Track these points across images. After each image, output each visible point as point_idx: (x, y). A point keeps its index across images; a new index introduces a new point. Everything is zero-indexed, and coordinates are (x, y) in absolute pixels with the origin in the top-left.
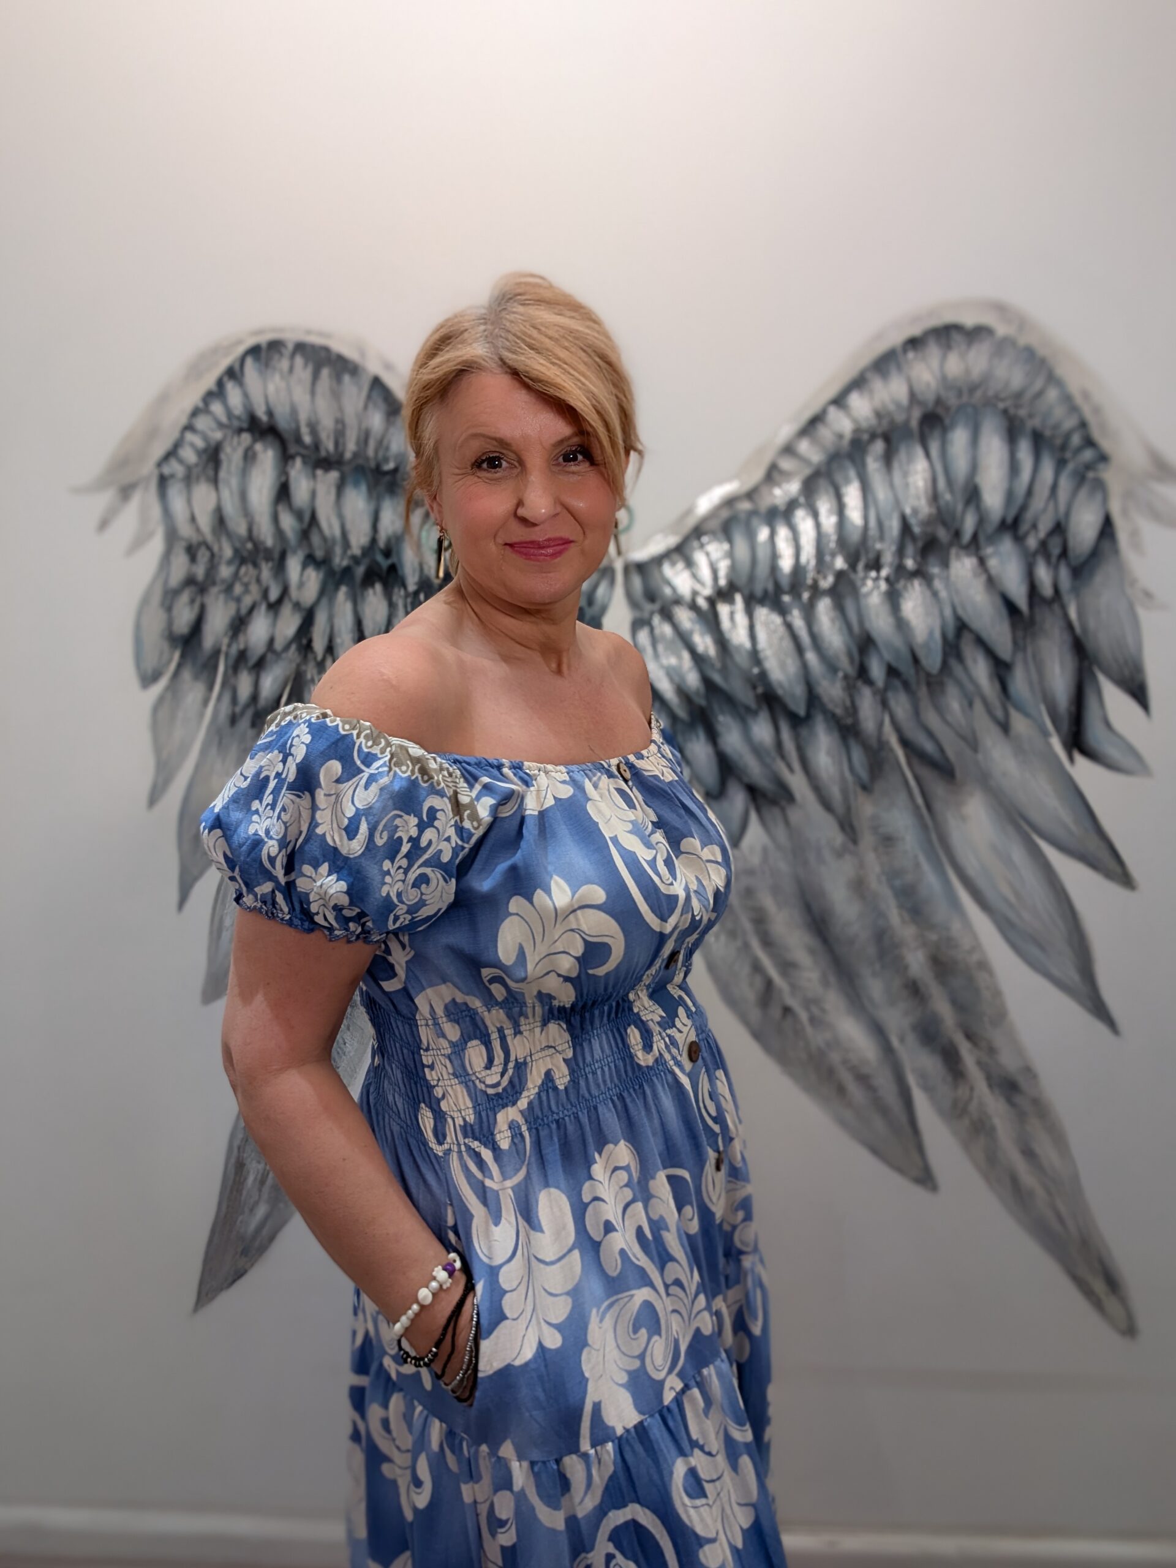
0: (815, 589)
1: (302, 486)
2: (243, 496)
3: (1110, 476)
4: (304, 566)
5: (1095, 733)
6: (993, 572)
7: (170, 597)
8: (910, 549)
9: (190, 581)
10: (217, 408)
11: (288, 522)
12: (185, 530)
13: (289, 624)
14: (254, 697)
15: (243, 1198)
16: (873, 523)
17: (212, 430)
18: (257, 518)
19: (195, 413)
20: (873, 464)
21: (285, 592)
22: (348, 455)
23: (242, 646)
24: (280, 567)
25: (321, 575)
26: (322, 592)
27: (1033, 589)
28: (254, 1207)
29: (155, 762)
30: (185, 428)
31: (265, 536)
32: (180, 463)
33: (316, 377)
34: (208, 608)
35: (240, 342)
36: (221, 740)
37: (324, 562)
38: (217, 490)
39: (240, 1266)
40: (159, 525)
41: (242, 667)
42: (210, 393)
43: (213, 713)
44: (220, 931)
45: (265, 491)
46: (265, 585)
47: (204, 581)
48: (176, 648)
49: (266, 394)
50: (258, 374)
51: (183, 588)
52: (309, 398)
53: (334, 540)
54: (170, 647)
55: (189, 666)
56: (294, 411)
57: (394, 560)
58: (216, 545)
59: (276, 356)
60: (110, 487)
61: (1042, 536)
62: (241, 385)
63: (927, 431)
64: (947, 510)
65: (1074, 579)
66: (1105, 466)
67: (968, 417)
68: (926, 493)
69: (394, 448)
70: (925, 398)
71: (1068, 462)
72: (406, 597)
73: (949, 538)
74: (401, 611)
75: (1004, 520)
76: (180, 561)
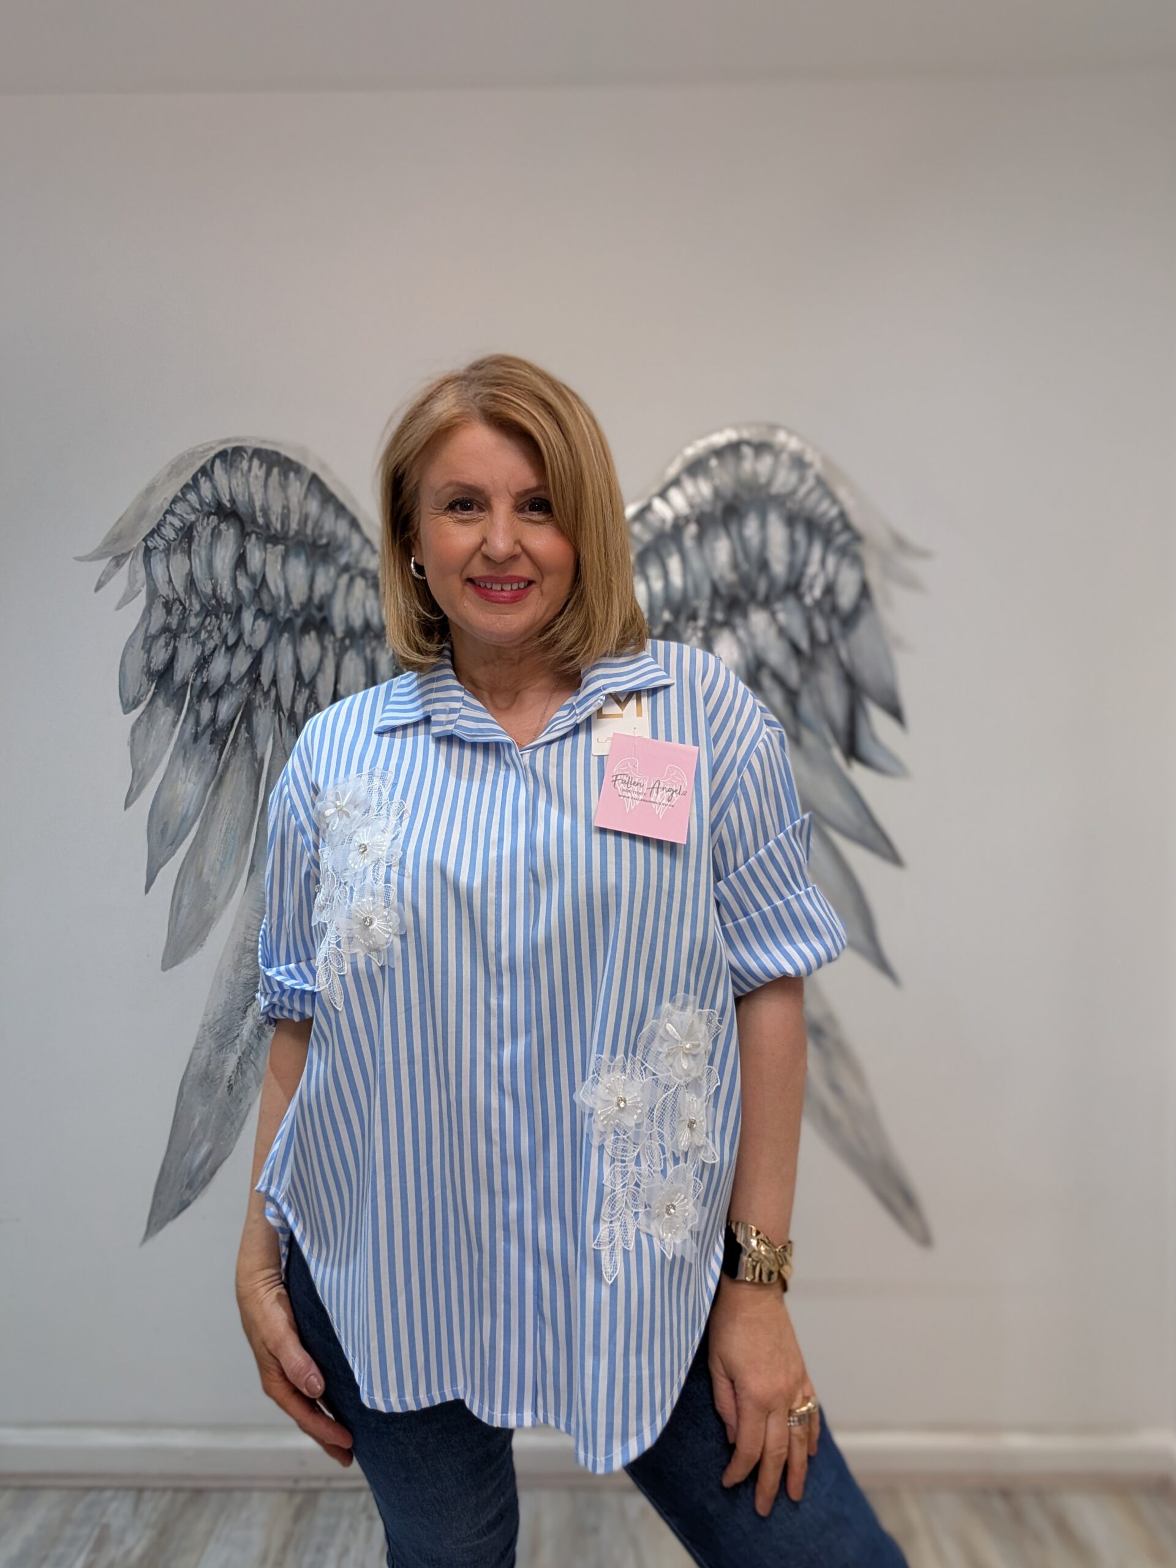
1: (255, 557)
2: (210, 564)
3: (861, 552)
4: (255, 619)
5: (866, 745)
6: (782, 623)
7: (150, 641)
8: (719, 606)
9: (166, 629)
10: (192, 497)
11: (243, 583)
12: (164, 590)
13: (242, 663)
14: (213, 720)
16: (690, 586)
17: (188, 514)
18: (220, 581)
19: (174, 502)
20: (689, 542)
21: (240, 637)
22: (292, 533)
23: (205, 680)
24: (237, 619)
25: (268, 625)
26: (269, 639)
27: (812, 636)
28: (200, 1143)
29: (131, 771)
30: (167, 512)
31: (226, 594)
32: (162, 538)
33: (268, 474)
34: (181, 651)
35: (212, 448)
36: (185, 753)
37: (271, 614)
38: (190, 559)
39: (185, 1198)
40: (143, 586)
41: (205, 695)
42: (187, 486)
43: (180, 732)
44: (179, 909)
45: (227, 560)
46: (224, 632)
47: (177, 629)
48: (153, 682)
49: (230, 488)
50: (224, 472)
51: (160, 634)
52: (262, 490)
53: (279, 598)
54: (148, 680)
55: (162, 696)
56: (251, 500)
57: (325, 613)
58: (187, 601)
59: (239, 459)
60: (107, 557)
61: (817, 596)
62: (211, 480)
63: (728, 518)
64: (746, 576)
65: (843, 627)
66: (860, 544)
67: (757, 508)
68: (729, 564)
69: (327, 528)
70: (725, 495)
71: (833, 540)
72: (335, 642)
73: (747, 597)
74: (331, 654)
75: (787, 584)
76: (159, 613)
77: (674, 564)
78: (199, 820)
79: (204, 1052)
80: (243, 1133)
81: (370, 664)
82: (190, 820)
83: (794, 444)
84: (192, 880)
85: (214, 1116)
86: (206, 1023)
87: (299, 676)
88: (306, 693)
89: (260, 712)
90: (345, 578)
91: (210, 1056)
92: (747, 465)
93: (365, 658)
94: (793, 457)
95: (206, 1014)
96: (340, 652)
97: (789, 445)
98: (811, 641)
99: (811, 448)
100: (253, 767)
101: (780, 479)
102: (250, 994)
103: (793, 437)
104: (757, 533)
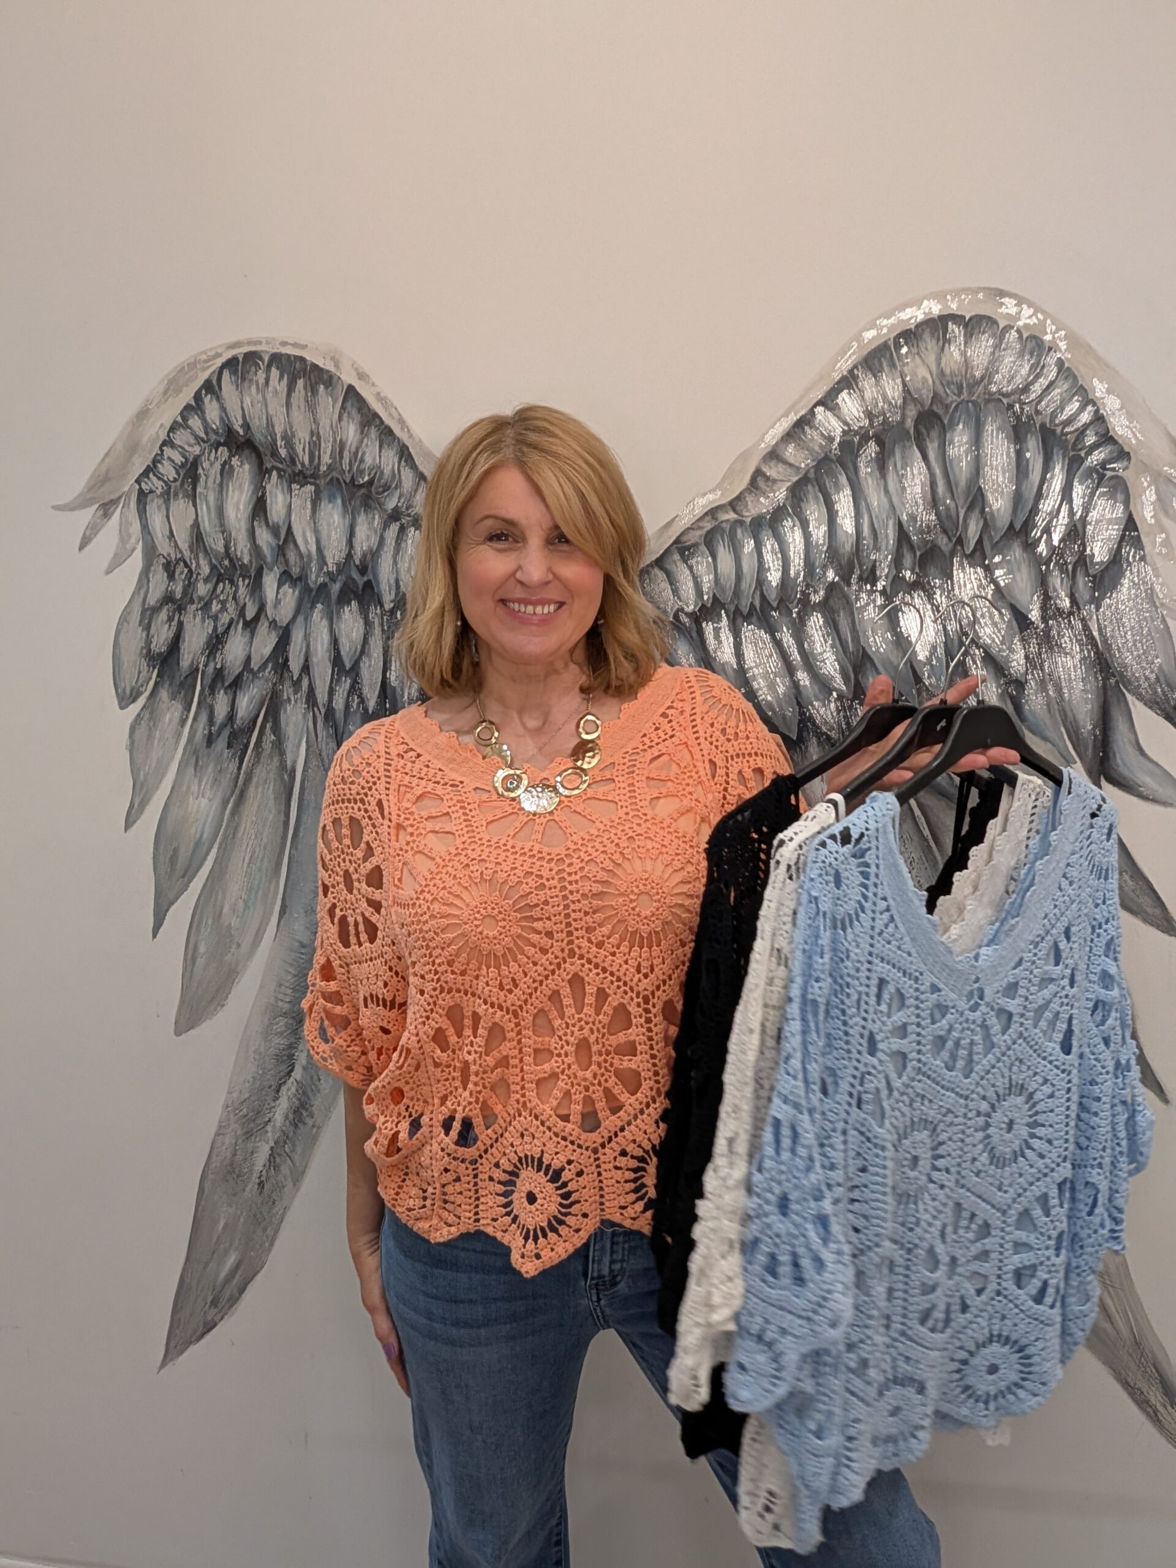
0: (805, 602)
1: (277, 501)
2: (221, 511)
3: (1127, 475)
4: (280, 585)
6: (1002, 584)
7: (149, 614)
8: (908, 560)
9: (168, 598)
10: (195, 422)
11: (264, 537)
12: (164, 548)
13: (265, 643)
14: (231, 717)
15: (213, 1244)
16: (866, 531)
17: (191, 446)
18: (233, 534)
19: (172, 429)
20: (864, 469)
21: (262, 609)
22: (323, 468)
23: (219, 666)
24: (256, 585)
25: (297, 593)
26: (298, 611)
27: (1047, 598)
28: (226, 1253)
29: (132, 784)
30: (164, 443)
31: (242, 552)
32: (159, 478)
33: (291, 388)
34: (187, 627)
35: (218, 355)
36: (197, 762)
37: (300, 579)
38: (195, 505)
39: (209, 1318)
40: (138, 542)
41: (219, 685)
42: (188, 407)
43: (189, 733)
44: (194, 960)
45: (241, 507)
46: (241, 603)
47: (181, 599)
48: (154, 668)
49: (243, 409)
50: (234, 387)
51: (161, 606)
52: (284, 410)
53: (309, 556)
54: (148, 665)
55: (167, 685)
56: (270, 424)
57: (369, 576)
58: (194, 562)
59: (253, 369)
60: (92, 504)
61: (1056, 543)
62: (218, 398)
63: (924, 431)
64: (949, 517)
65: (1094, 589)
66: (1125, 463)
67: (969, 415)
68: (924, 498)
69: (369, 461)
70: (921, 396)
71: (1082, 460)
72: (382, 615)
73: (951, 545)
74: (377, 631)
75: (1011, 526)
76: (159, 577)
77: (844, 503)
78: (216, 846)
79: (228, 1140)
80: (277, 1243)
82: (206, 846)
83: (1027, 317)
84: (210, 922)
85: (242, 1220)
86: (230, 1103)
87: (337, 660)
88: (346, 683)
89: (288, 709)
90: (395, 527)
91: (236, 1144)
92: (954, 352)
94: (1025, 336)
95: (230, 1093)
96: (389, 627)
97: (1019, 319)
98: (1044, 608)
99: (1053, 323)
100: (282, 779)
101: (1004, 370)
102: (284, 1068)
103: (1025, 306)
104: (967, 452)
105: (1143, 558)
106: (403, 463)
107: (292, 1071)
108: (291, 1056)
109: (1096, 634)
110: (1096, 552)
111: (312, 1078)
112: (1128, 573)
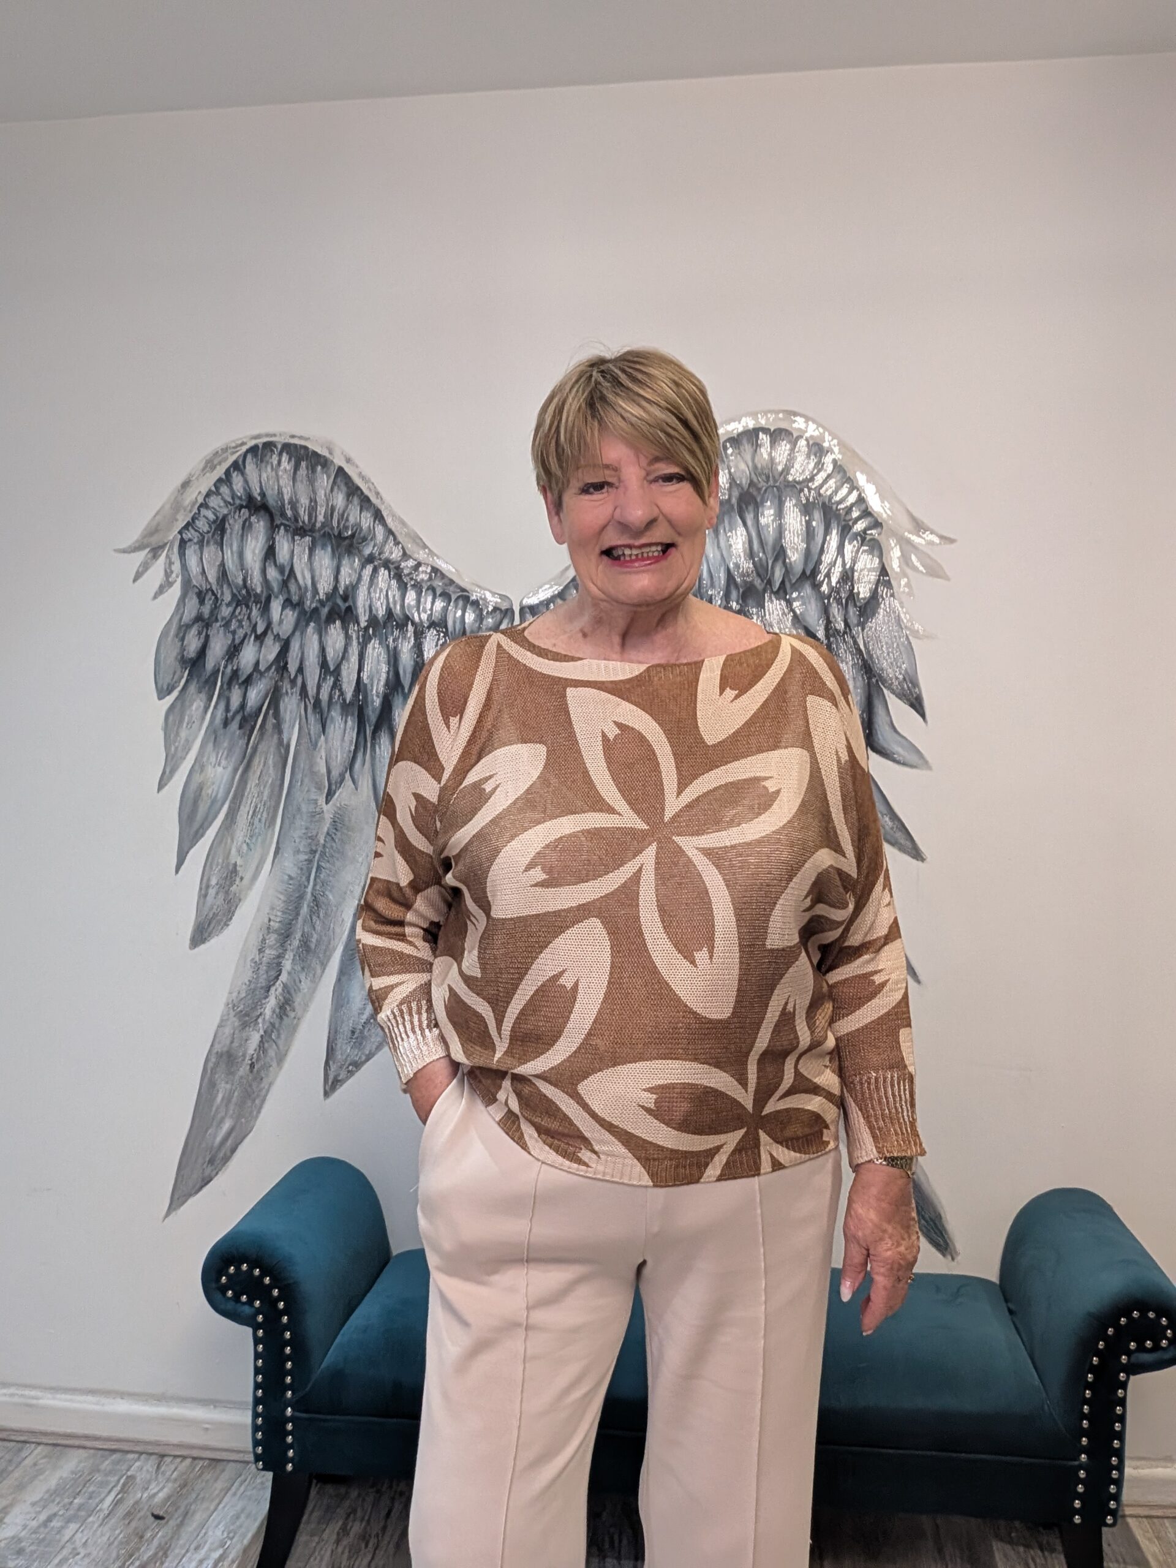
1: (283, 547)
2: (241, 555)
3: (882, 539)
4: (283, 608)
5: (883, 735)
6: (798, 612)
7: (183, 630)
8: (734, 594)
9: (199, 618)
10: (224, 490)
11: (272, 573)
12: (197, 581)
13: (271, 651)
14: (243, 706)
15: (212, 1113)
17: (221, 507)
18: (250, 572)
19: (209, 494)
21: (269, 626)
22: (318, 525)
23: (235, 668)
24: (266, 609)
25: (296, 615)
26: (296, 628)
27: (828, 622)
28: (222, 1121)
29: (164, 755)
30: (201, 505)
31: (256, 584)
32: (196, 531)
33: (297, 468)
34: (211, 638)
35: (243, 444)
36: (216, 738)
37: (298, 604)
38: (222, 550)
39: (207, 1174)
40: (177, 577)
41: (234, 682)
42: (220, 480)
43: (211, 718)
44: (207, 890)
45: (257, 552)
46: (254, 622)
47: (209, 618)
48: (186, 669)
49: (261, 483)
50: (255, 466)
51: (193, 623)
52: (291, 483)
53: (306, 588)
54: (182, 667)
55: (195, 682)
56: (280, 492)
57: (350, 603)
58: (219, 591)
59: (269, 454)
60: (145, 549)
61: (834, 584)
62: (243, 474)
63: (744, 506)
64: (761, 565)
65: (860, 616)
66: (879, 529)
67: (774, 496)
68: (744, 551)
69: (352, 520)
70: (741, 482)
71: (850, 528)
72: (359, 631)
73: (763, 586)
74: (355, 643)
75: (804, 572)
76: (192, 603)
78: (227, 803)
79: (228, 1031)
80: (264, 1111)
81: (392, 653)
82: (219, 803)
83: (812, 430)
84: (220, 861)
85: (236, 1094)
86: (230, 1001)
87: (324, 664)
88: (330, 680)
89: (286, 700)
90: (369, 569)
91: (234, 1034)
92: (764, 452)
93: (388, 646)
94: (811, 443)
95: (230, 993)
96: (363, 641)
97: (806, 432)
98: (827, 629)
99: (829, 435)
100: (280, 750)
101: (797, 466)
102: (273, 973)
103: (810, 423)
104: (773, 521)
105: (892, 595)
106: (377, 522)
107: (279, 975)
108: (279, 964)
109: (862, 647)
110: (861, 590)
111: (295, 981)
112: (882, 606)
